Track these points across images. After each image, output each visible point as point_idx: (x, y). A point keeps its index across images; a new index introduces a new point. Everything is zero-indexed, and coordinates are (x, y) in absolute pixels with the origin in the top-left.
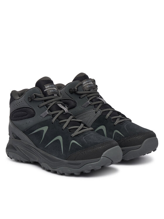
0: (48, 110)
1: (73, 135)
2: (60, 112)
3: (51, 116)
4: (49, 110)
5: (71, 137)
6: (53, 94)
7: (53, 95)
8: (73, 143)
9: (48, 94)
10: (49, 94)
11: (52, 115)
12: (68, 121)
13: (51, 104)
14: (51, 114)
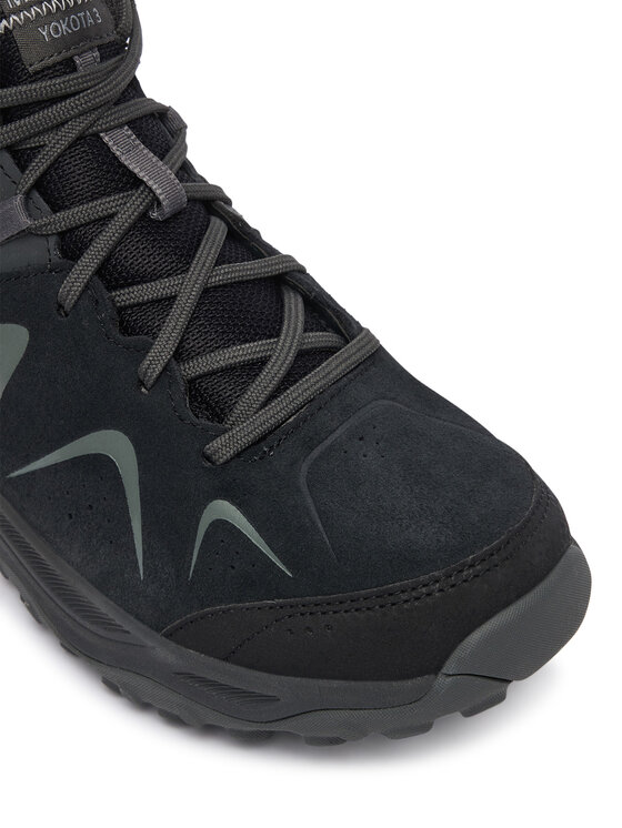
0: (28, 195)
1: (223, 447)
2: (127, 209)
3: (53, 241)
4: (39, 185)
5: (208, 459)
6: (65, 54)
7: (69, 66)
8: (221, 526)
9: (25, 55)
10: (33, 59)
11: (62, 235)
12: (187, 288)
13: (55, 144)
14: (52, 229)
